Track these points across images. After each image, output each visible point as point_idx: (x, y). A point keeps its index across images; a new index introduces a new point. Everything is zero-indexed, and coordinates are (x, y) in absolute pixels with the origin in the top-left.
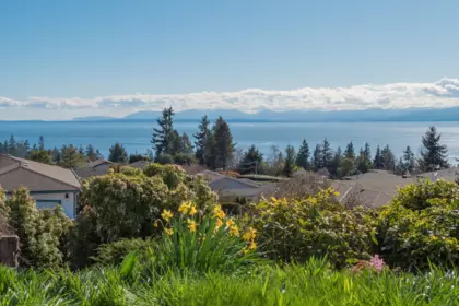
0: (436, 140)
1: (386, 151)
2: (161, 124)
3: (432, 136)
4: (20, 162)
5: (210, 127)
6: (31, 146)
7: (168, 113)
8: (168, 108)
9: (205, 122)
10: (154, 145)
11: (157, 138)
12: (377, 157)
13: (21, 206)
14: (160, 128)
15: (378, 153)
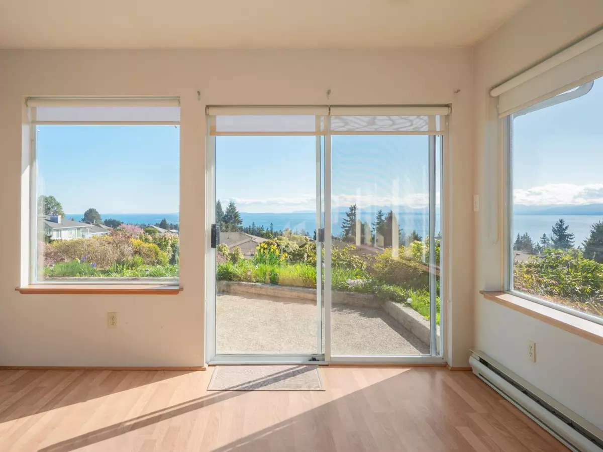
0: (564, 230)
1: (526, 237)
2: (348, 215)
3: (561, 226)
4: (252, 238)
5: (383, 218)
6: (265, 229)
7: (353, 208)
8: (353, 205)
9: (380, 214)
10: (343, 230)
11: (345, 225)
12: (518, 241)
13: (236, 256)
14: (348, 218)
15: (518, 238)
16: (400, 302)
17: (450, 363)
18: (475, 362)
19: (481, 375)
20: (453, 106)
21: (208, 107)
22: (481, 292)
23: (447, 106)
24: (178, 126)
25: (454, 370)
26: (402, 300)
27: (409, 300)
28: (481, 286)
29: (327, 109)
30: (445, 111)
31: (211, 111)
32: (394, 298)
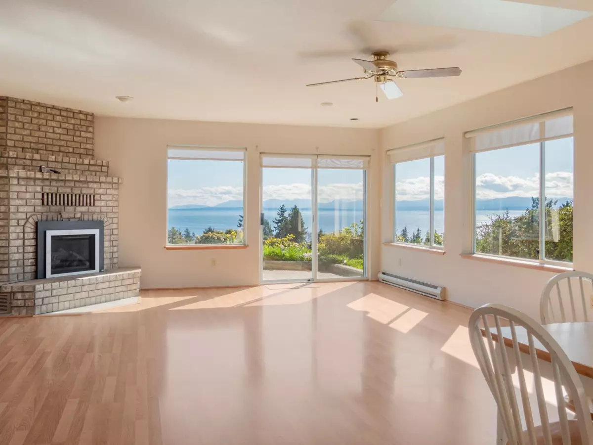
9: (283, 210)
16: (340, 263)
17: (370, 279)
18: (381, 276)
19: (383, 280)
20: (372, 157)
21: (260, 153)
22: (383, 243)
23: (369, 156)
24: (243, 162)
25: (372, 281)
26: (341, 262)
27: (345, 261)
28: (383, 241)
29: (316, 156)
30: (368, 158)
31: (262, 155)
32: (335, 261)
